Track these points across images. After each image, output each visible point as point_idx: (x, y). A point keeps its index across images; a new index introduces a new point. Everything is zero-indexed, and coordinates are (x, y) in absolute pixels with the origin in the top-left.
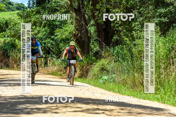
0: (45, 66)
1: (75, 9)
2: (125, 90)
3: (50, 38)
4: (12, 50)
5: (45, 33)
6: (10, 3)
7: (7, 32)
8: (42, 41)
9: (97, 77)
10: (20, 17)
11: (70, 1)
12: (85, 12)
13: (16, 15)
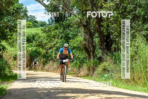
2: (121, 85)
4: (38, 56)
5: (61, 43)
6: (36, 22)
7: (34, 43)
9: (101, 75)
10: (43, 32)
11: (80, 19)
12: (91, 27)
13: (40, 30)
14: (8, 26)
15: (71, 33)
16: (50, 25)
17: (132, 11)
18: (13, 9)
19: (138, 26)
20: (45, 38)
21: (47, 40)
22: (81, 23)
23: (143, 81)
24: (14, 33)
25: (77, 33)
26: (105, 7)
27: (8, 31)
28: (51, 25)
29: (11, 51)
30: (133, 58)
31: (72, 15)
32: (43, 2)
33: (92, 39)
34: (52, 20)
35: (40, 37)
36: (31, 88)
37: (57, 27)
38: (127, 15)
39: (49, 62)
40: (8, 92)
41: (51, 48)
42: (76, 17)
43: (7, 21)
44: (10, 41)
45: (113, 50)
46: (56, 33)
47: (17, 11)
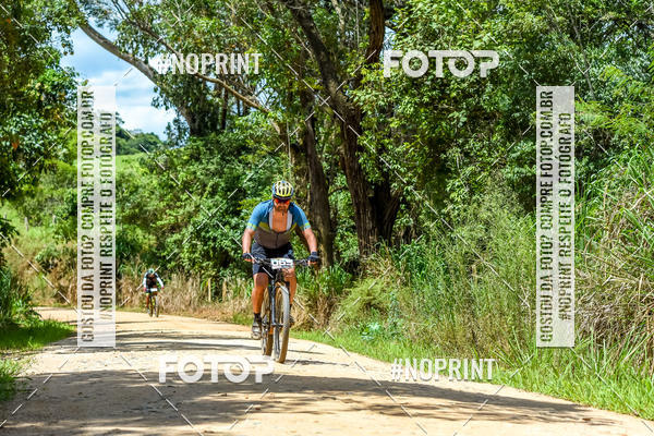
0: (214, 300)
1: (293, 146)
3: (228, 223)
4: (128, 258)
5: (214, 210)
6: (120, 134)
8: (208, 232)
9: (357, 325)
10: (146, 170)
11: (280, 125)
12: (321, 152)
13: (137, 165)
14: (19, 150)
15: (250, 174)
16: (171, 144)
17: (466, 95)
18: (41, 90)
19: (489, 151)
20: (153, 193)
21: (161, 198)
22: (284, 137)
23: (507, 347)
24: (43, 174)
25: (268, 174)
26: (369, 82)
27: (21, 166)
28: (177, 144)
29: (32, 238)
30: (471, 262)
31: (252, 110)
32: (146, 62)
33: (326, 195)
34: (179, 128)
35: (137, 188)
36: (105, 373)
37: (199, 154)
38: (449, 111)
39: (170, 278)
40: (20, 388)
41: (175, 228)
42: (266, 117)
43: (18, 133)
44: (30, 202)
45: (402, 234)
46: (195, 173)
47: (54, 96)
